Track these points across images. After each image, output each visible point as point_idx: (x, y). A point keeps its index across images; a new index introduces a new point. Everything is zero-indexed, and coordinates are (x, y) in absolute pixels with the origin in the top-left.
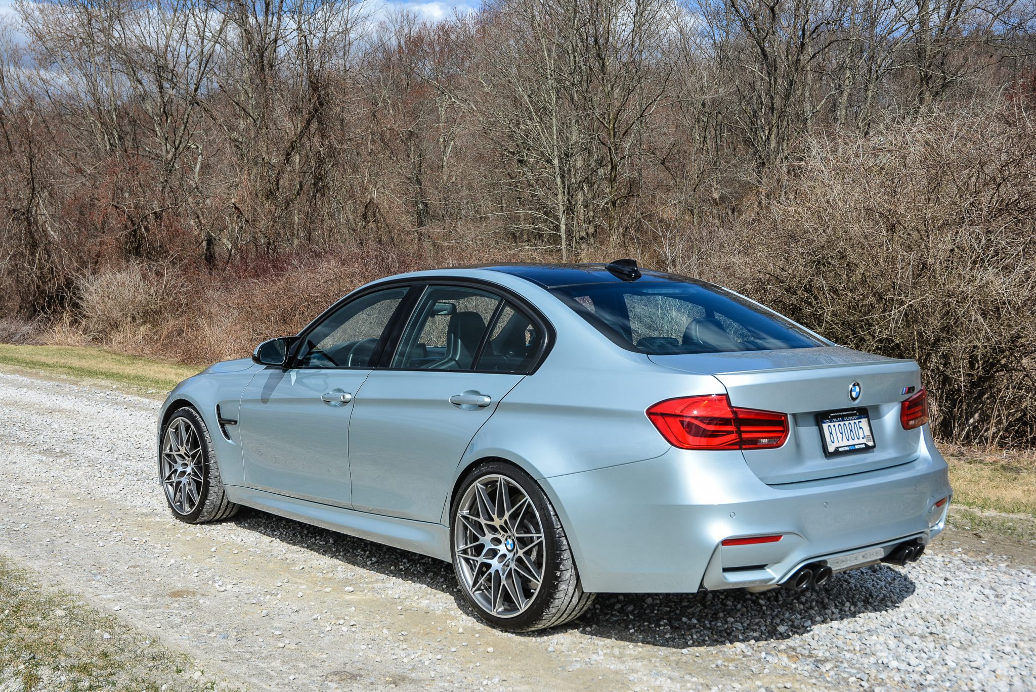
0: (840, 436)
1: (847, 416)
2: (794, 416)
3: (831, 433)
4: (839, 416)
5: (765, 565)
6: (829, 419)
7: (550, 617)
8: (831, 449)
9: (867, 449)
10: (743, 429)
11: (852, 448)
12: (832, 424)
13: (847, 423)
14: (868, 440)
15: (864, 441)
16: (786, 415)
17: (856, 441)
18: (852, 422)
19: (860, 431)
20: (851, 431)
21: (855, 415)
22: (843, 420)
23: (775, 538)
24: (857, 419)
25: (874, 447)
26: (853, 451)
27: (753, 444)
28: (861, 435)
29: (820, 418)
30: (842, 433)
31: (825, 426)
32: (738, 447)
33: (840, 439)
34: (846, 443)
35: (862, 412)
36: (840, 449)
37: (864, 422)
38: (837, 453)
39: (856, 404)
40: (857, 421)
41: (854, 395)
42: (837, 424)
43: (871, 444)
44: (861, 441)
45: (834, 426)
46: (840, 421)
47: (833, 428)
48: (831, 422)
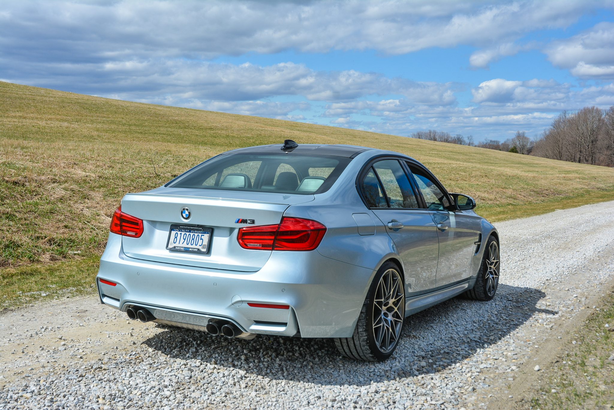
0: (182, 240)
1: (194, 230)
3: (176, 238)
4: (187, 229)
6: (178, 229)
8: (170, 246)
11: (187, 249)
12: (179, 233)
13: (192, 234)
14: (203, 248)
16: (142, 220)
17: (193, 246)
18: (196, 234)
19: (200, 241)
20: (193, 239)
21: (200, 230)
22: (190, 232)
24: (201, 233)
26: (185, 251)
28: (200, 243)
29: (174, 227)
30: (184, 239)
31: (174, 233)
32: (121, 233)
33: (181, 242)
34: (185, 245)
36: (177, 248)
37: (206, 236)
38: (174, 249)
40: (200, 235)
41: (184, 215)
43: (204, 250)
44: (198, 247)
45: (181, 234)
46: (187, 232)
47: (179, 235)
48: (179, 231)
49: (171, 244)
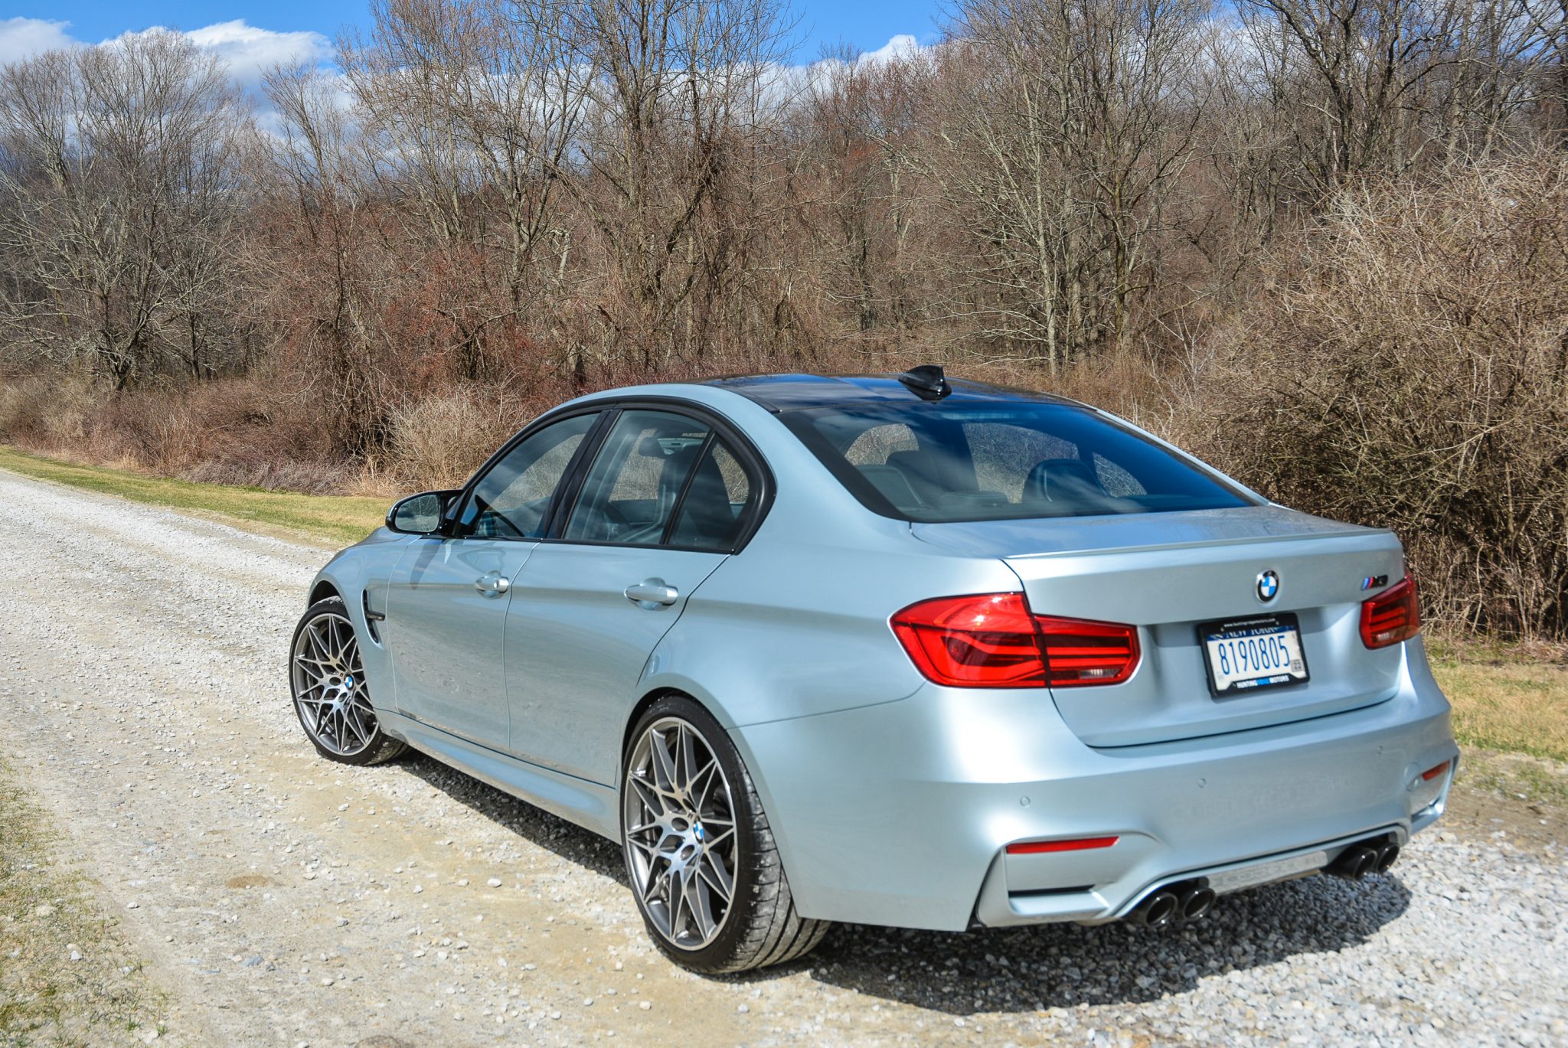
0: (1241, 662)
1: (1257, 627)
2: (1153, 630)
3: (1224, 658)
4: (1242, 628)
5: (1091, 886)
6: (1220, 633)
7: (747, 955)
8: (1222, 684)
9: (1293, 683)
10: (1051, 651)
11: (1262, 682)
12: (1226, 642)
13: (1256, 639)
14: (1297, 669)
15: (1288, 670)
16: (1134, 627)
17: (1273, 671)
18: (1266, 638)
19: (1282, 653)
20: (1264, 652)
21: (1273, 625)
22: (1249, 634)
23: (1106, 841)
24: (1276, 632)
25: (1306, 679)
26: (1264, 687)
27: (1071, 678)
28: (1283, 660)
29: (1205, 631)
30: (1245, 657)
31: (1213, 646)
32: (1042, 683)
33: (1241, 665)
34: (1252, 673)
35: (1286, 621)
36: (1240, 685)
37: (1289, 638)
38: (1233, 691)
39: (1270, 607)
40: (1275, 636)
41: (1266, 591)
42: (1236, 642)
43: (1300, 674)
44: (1283, 670)
45: (1231, 644)
46: (1243, 636)
47: (1228, 649)
48: (1225, 638)
49: (1221, 678)
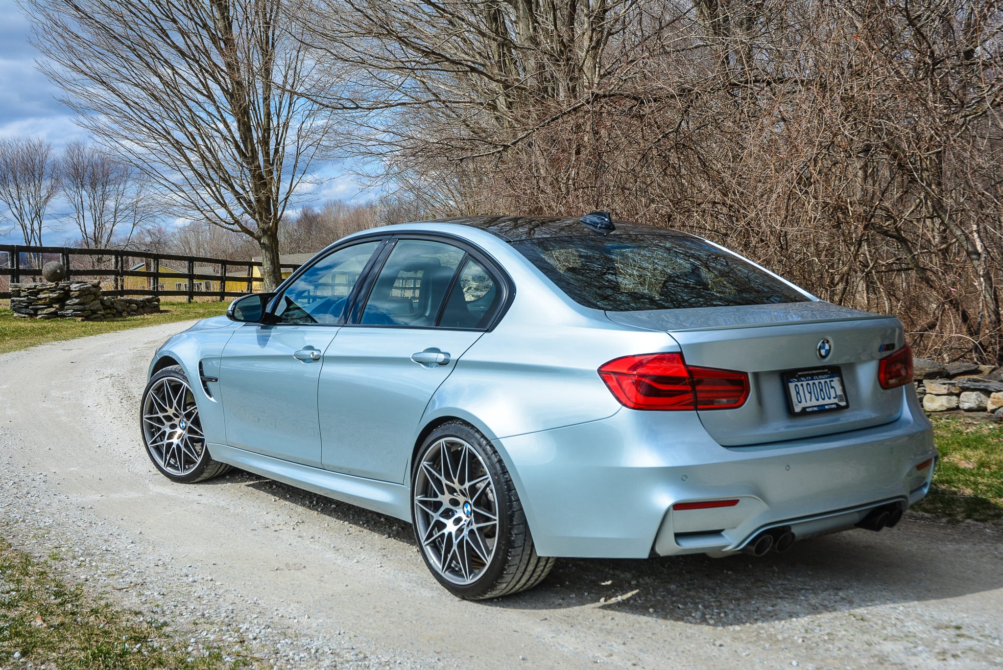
0: (808, 396)
1: (818, 374)
2: (756, 375)
3: (798, 393)
4: (808, 375)
5: (722, 530)
6: (796, 378)
8: (798, 409)
9: (839, 408)
10: (698, 388)
11: (820, 408)
13: (816, 382)
14: (841, 400)
15: (836, 401)
16: (746, 374)
17: (827, 401)
18: (822, 381)
19: (832, 391)
20: (821, 390)
21: (827, 373)
22: (812, 379)
23: (733, 503)
25: (847, 407)
27: (709, 405)
28: (833, 395)
29: (786, 376)
30: (810, 393)
31: (792, 386)
32: (693, 408)
33: (808, 399)
34: (814, 402)
35: (834, 371)
36: (808, 410)
37: (836, 382)
38: (804, 413)
39: (826, 362)
40: (828, 380)
41: (823, 352)
42: (805, 383)
43: (843, 404)
44: (833, 401)
45: (802, 385)
46: (809, 380)
47: (801, 388)
48: (798, 381)
49: (797, 405)
